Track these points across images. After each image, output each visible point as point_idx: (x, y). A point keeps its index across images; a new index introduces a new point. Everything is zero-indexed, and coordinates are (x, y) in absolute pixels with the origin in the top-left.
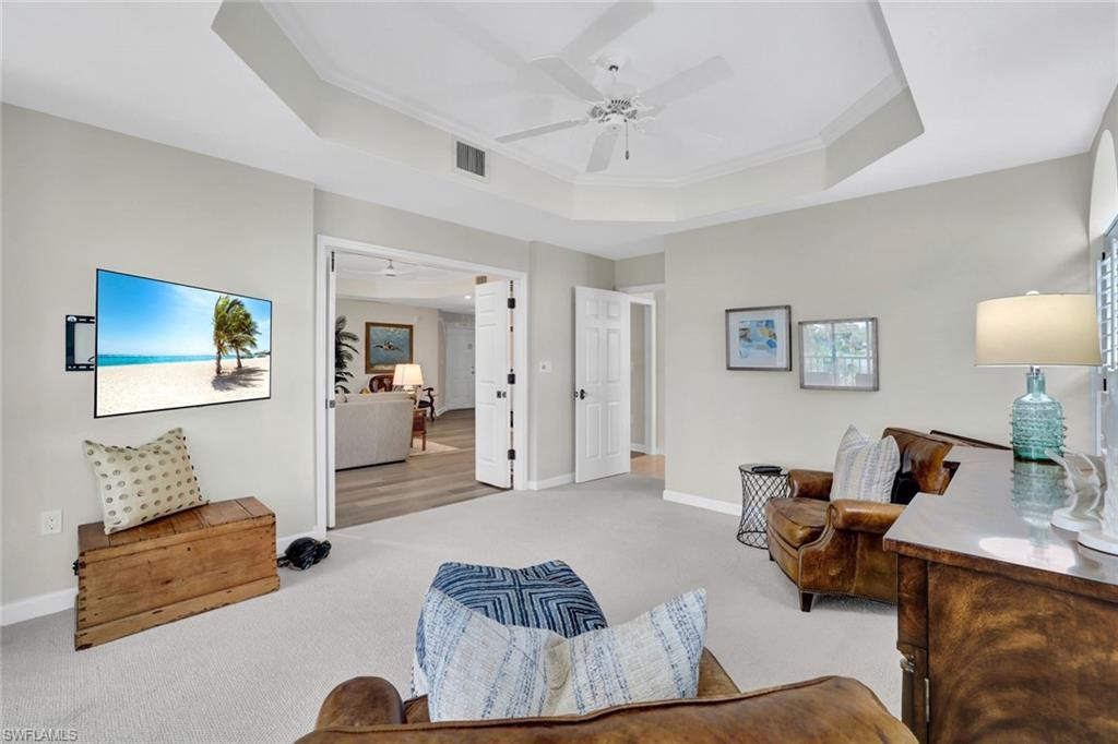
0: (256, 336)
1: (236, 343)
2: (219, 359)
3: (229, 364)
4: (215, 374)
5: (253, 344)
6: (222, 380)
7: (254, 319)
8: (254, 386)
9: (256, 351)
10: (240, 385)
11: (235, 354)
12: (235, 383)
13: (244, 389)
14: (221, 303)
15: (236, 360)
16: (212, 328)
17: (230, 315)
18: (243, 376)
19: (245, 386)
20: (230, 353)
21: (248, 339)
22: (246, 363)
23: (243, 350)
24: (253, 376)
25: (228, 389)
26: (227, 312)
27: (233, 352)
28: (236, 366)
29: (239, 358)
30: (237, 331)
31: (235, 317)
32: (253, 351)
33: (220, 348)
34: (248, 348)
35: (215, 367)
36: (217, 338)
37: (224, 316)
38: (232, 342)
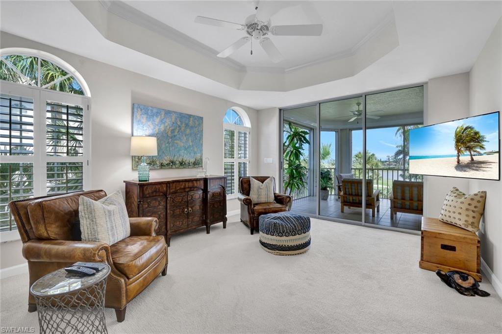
0: (484, 143)
1: (469, 148)
2: (458, 156)
3: (465, 158)
4: (457, 163)
5: (482, 147)
6: (460, 166)
7: (481, 134)
8: (484, 171)
9: (484, 151)
10: (473, 169)
11: (469, 154)
12: (470, 168)
13: (476, 172)
14: (458, 130)
15: (470, 157)
16: (454, 142)
17: (464, 134)
18: (476, 165)
19: (477, 170)
20: (465, 153)
21: (478, 146)
22: (476, 158)
23: (474, 151)
24: (483, 165)
25: (465, 171)
26: (462, 133)
27: (468, 153)
28: (470, 160)
29: (471, 155)
30: (469, 142)
31: (467, 135)
32: (482, 152)
33: (459, 151)
34: (478, 150)
35: (457, 160)
36: (457, 147)
37: (461, 136)
38: (466, 148)
